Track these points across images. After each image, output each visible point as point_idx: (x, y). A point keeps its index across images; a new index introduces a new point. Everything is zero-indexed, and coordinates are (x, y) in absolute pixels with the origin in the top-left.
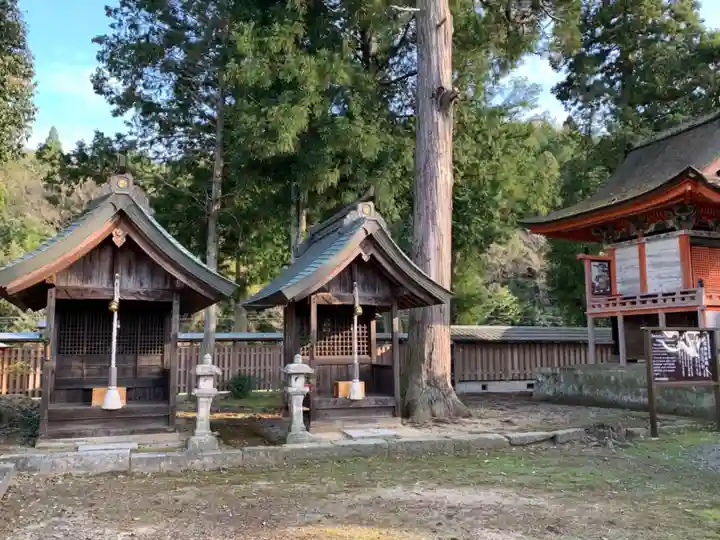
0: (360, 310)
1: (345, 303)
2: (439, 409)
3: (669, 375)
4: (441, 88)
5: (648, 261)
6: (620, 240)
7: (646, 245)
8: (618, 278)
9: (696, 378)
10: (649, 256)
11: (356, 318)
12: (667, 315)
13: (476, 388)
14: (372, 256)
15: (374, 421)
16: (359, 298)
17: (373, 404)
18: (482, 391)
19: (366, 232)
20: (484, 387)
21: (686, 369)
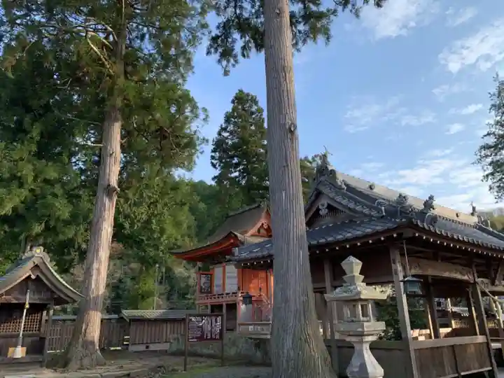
0: (27, 306)
1: (20, 302)
2: (86, 362)
3: (196, 338)
4: (109, 185)
5: (227, 275)
6: (216, 264)
7: (227, 267)
8: (215, 285)
9: (211, 339)
10: (228, 273)
11: (25, 311)
12: (227, 305)
13: (142, 348)
14: (38, 276)
15: (27, 370)
16: (28, 299)
17: (28, 360)
18: (145, 350)
19: (34, 263)
20: (147, 347)
21: (207, 334)
